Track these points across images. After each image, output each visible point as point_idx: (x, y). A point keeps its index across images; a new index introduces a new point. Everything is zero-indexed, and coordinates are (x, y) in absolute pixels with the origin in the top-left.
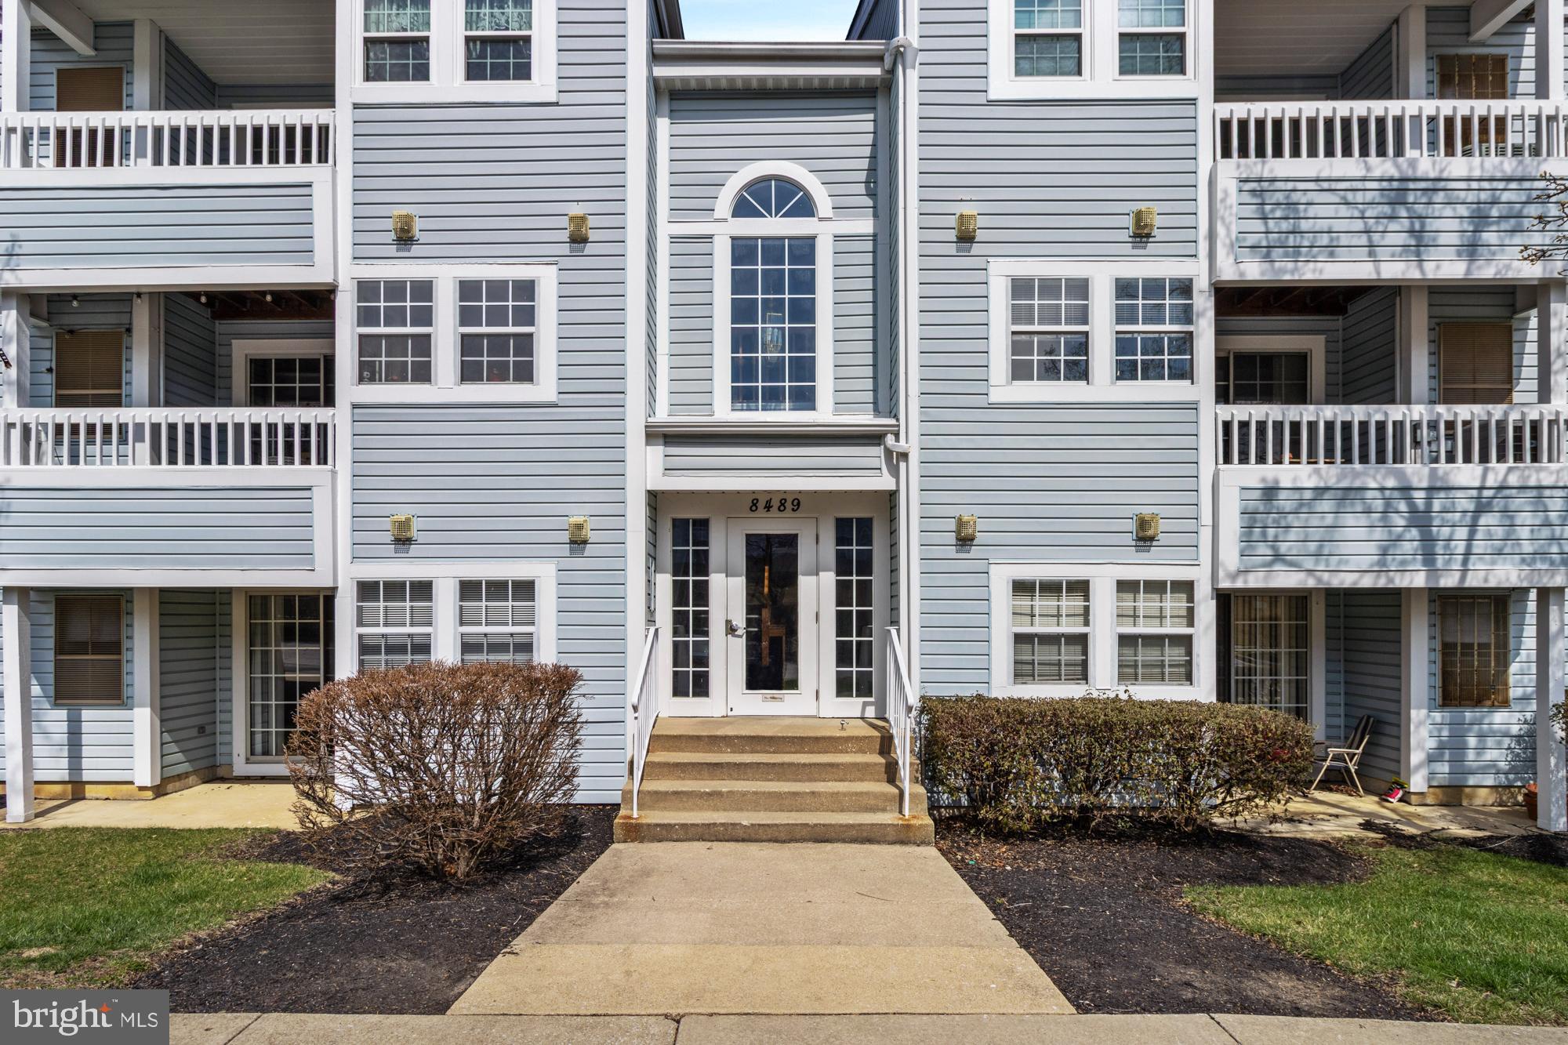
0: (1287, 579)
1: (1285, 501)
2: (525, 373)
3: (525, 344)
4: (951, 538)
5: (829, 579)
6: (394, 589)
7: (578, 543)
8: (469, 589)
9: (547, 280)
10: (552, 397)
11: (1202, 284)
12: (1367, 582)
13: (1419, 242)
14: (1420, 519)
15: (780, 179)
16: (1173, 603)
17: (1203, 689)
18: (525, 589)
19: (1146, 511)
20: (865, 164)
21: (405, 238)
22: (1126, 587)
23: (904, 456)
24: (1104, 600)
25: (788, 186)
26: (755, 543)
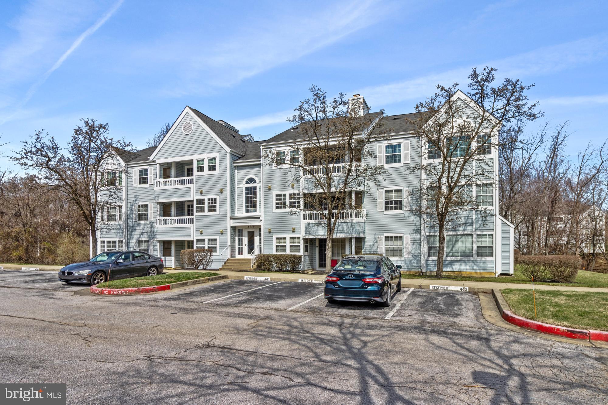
0: (311, 237)
1: (311, 226)
2: (215, 211)
3: (215, 207)
4: (268, 232)
5: (258, 237)
6: (201, 240)
7: (222, 233)
8: (209, 240)
9: (218, 198)
10: (218, 214)
11: (301, 194)
12: (322, 237)
16: (297, 241)
17: (302, 253)
18: (216, 240)
19: (294, 227)
21: (201, 193)
22: (291, 238)
23: (262, 220)
24: (288, 240)
25: (253, 179)
26: (249, 232)
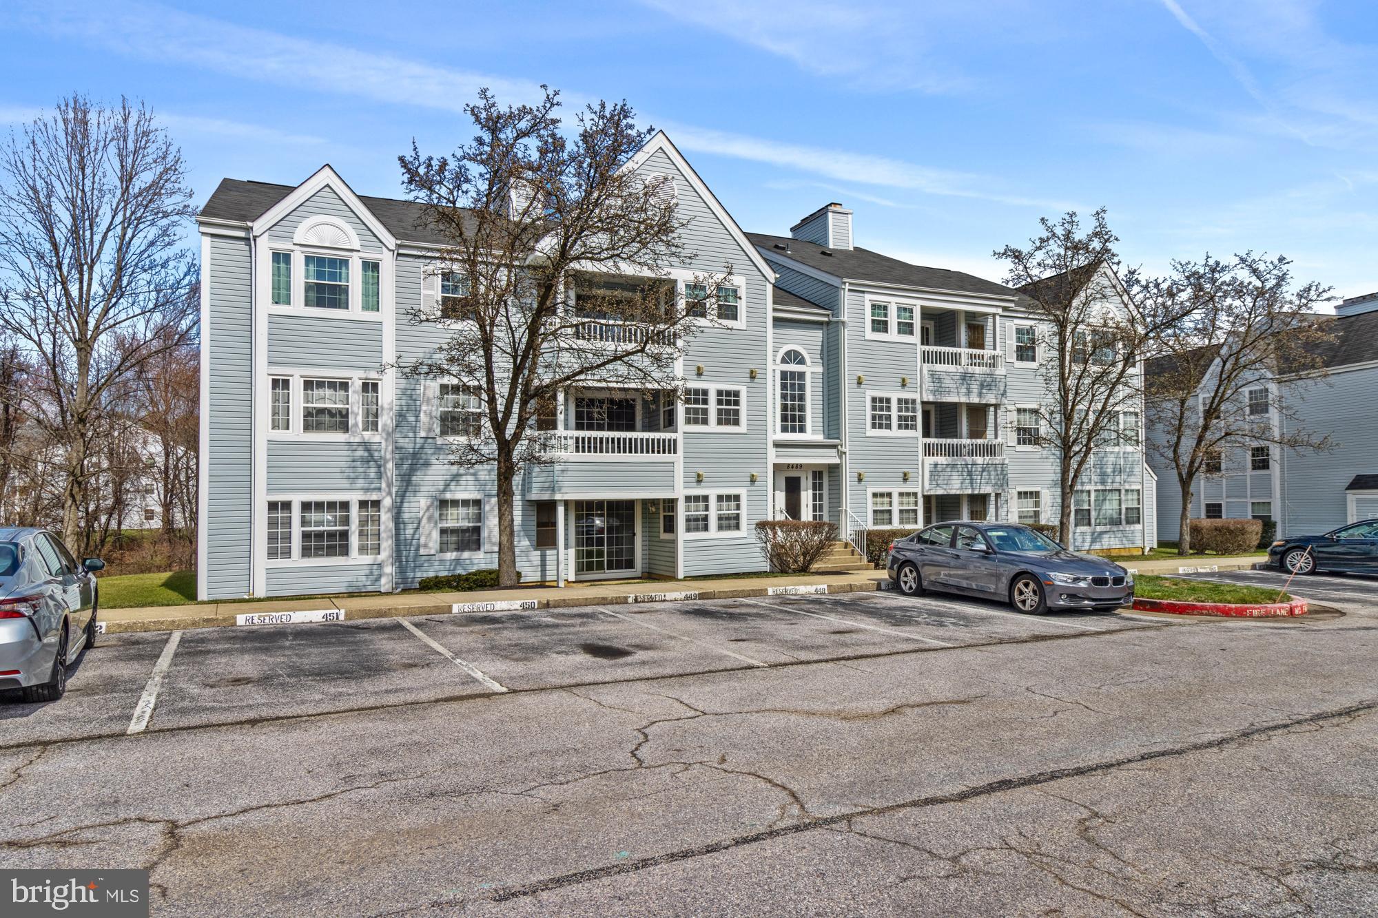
0: (940, 491)
1: (939, 468)
2: (737, 423)
3: (737, 412)
4: (857, 480)
5: (810, 492)
6: (697, 499)
7: (753, 481)
8: (720, 498)
9: (743, 391)
10: (745, 431)
11: (918, 401)
12: (958, 492)
13: (969, 392)
14: (970, 474)
15: (795, 351)
16: (912, 499)
17: (920, 525)
18: (737, 498)
19: (906, 471)
20: (820, 348)
21: (699, 373)
22: (901, 494)
23: (845, 453)
24: (896, 499)
25: (797, 354)
26: (787, 479)
